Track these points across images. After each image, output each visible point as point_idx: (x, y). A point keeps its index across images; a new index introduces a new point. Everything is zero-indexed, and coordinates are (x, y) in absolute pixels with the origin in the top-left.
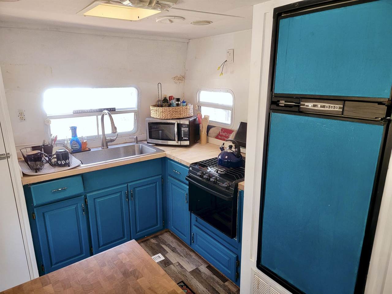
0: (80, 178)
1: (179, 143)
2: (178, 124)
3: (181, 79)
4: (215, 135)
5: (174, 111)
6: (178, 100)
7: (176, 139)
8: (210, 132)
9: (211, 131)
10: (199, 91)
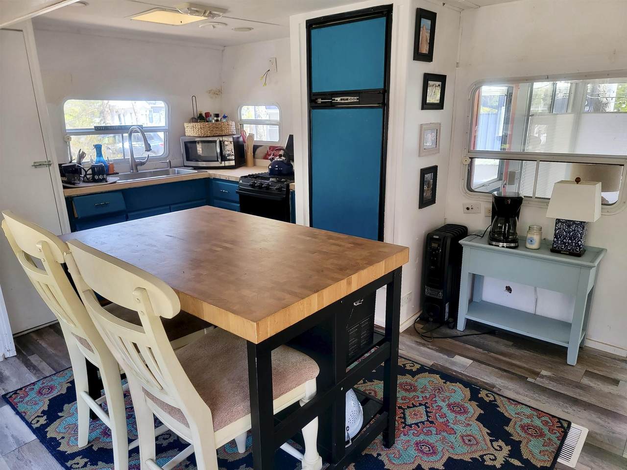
0: (120, 195)
1: (223, 165)
2: (220, 141)
3: (217, 93)
4: (263, 155)
5: (214, 127)
6: (217, 116)
7: (220, 160)
8: (256, 153)
9: (258, 151)
10: (240, 106)
